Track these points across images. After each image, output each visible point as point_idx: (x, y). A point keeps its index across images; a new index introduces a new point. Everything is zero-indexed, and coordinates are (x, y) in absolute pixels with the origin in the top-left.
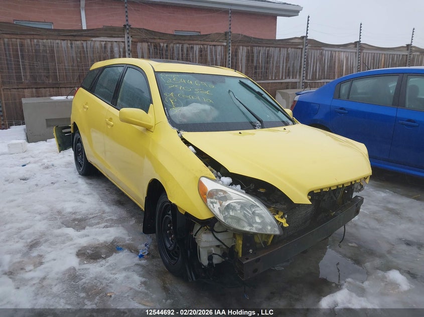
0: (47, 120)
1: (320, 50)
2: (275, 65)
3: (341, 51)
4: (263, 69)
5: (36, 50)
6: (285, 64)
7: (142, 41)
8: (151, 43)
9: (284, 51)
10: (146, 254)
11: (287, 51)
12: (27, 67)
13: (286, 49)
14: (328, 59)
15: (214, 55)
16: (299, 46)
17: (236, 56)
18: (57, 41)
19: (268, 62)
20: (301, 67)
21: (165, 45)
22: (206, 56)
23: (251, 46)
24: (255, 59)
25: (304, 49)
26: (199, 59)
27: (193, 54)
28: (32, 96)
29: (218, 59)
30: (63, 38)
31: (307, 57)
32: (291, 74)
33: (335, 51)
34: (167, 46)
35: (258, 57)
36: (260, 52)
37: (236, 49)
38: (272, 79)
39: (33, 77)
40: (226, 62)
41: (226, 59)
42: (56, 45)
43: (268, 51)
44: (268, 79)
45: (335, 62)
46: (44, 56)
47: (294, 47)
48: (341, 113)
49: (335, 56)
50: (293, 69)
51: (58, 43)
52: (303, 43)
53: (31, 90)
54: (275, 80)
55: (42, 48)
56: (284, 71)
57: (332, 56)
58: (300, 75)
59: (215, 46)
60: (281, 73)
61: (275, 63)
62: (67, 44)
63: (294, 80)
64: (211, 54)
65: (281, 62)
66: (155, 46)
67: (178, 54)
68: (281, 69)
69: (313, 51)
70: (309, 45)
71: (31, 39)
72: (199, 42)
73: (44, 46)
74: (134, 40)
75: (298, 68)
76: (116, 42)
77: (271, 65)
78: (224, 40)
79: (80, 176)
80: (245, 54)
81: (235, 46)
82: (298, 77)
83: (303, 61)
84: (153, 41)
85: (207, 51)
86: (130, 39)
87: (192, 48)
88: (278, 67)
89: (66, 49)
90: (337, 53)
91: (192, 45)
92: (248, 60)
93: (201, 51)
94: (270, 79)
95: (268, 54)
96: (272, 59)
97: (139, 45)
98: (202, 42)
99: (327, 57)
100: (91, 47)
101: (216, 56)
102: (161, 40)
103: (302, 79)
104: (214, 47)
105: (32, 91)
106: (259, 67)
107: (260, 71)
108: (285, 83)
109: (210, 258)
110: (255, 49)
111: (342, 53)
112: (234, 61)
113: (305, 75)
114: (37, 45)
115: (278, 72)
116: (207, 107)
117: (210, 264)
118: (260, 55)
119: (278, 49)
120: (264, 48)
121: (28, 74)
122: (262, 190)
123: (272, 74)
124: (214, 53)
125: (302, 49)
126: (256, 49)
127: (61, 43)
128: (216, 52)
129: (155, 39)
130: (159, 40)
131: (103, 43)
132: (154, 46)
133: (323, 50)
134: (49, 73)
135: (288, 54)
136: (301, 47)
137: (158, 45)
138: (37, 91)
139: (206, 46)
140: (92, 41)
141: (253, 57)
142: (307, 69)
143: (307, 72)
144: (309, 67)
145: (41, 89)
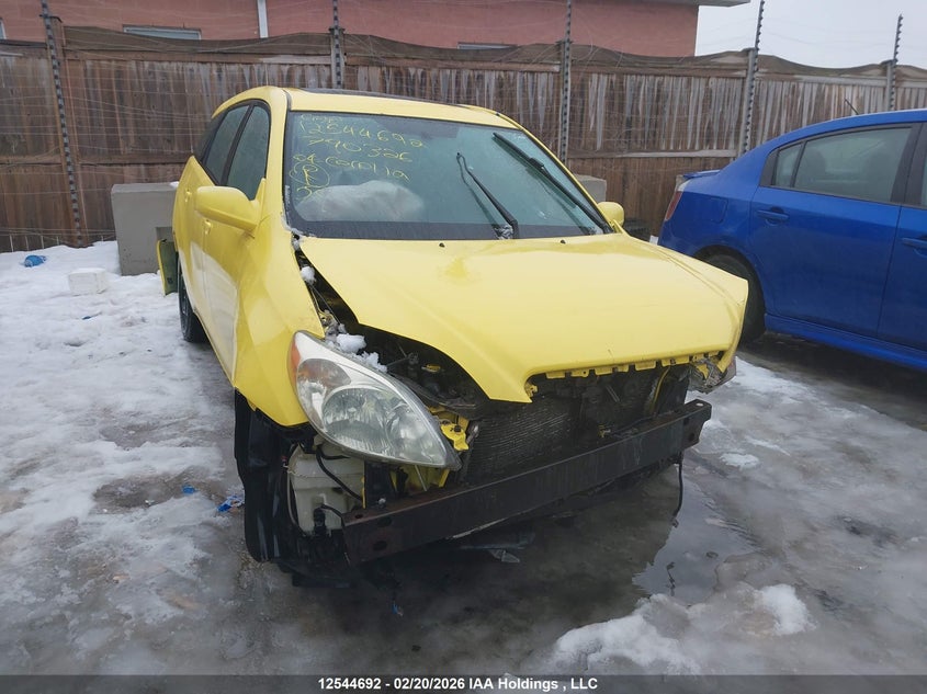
0: (158, 229)
1: (791, 81)
2: (675, 117)
3: (846, 85)
4: (647, 125)
5: (146, 84)
6: (699, 116)
7: (369, 63)
8: (388, 67)
9: (698, 86)
10: (239, 504)
11: (707, 84)
12: (130, 119)
13: (703, 81)
14: (810, 103)
15: (530, 93)
16: (738, 73)
17: (582, 94)
18: (190, 66)
19: (658, 111)
20: (739, 122)
21: (420, 71)
22: (512, 95)
23: (617, 73)
24: (628, 101)
25: (748, 79)
26: (495, 102)
27: (482, 91)
28: (139, 181)
29: (539, 102)
30: (205, 58)
31: (757, 97)
32: (716, 139)
33: (830, 85)
34: (423, 75)
35: (635, 97)
36: (639, 87)
37: (583, 80)
38: (667, 150)
39: (142, 142)
40: (558, 108)
41: (558, 103)
42: (189, 73)
43: (660, 84)
44: (659, 150)
45: (829, 109)
46: (163, 97)
47: (723, 74)
48: (776, 221)
49: (829, 96)
50: (720, 128)
51: (192, 70)
52: (747, 65)
53: (135, 167)
54: (675, 150)
55: (159, 80)
56: (698, 130)
57: (820, 96)
58: (737, 142)
59: (532, 72)
60: (690, 135)
61: (676, 112)
62: (211, 71)
63: (722, 153)
64: (524, 91)
65: (692, 110)
66: (398, 74)
67: (449, 91)
68: (690, 127)
69: (772, 84)
70: (761, 70)
71: (137, 61)
72: (497, 65)
73: (165, 75)
74: (350, 61)
75: (733, 125)
76: (313, 65)
77: (667, 116)
78: (553, 59)
79: (185, 342)
80: (603, 92)
81: (579, 73)
82: (731, 145)
83: (745, 107)
84: (391, 63)
85: (514, 84)
86: (343, 60)
87: (480, 77)
88: (683, 122)
89: (208, 82)
90: (835, 90)
91: (481, 72)
92: (610, 105)
93: (500, 84)
94: (663, 148)
95: (659, 91)
96: (668, 104)
97: (362, 71)
98: (504, 66)
99: (807, 99)
100: (259, 75)
101: (536, 96)
102: (410, 62)
103: (740, 151)
104: (530, 77)
105: (139, 171)
106: (637, 120)
107: (640, 130)
108: (701, 158)
109: (319, 515)
110: (629, 81)
111: (849, 90)
112: (578, 106)
113: (748, 141)
114: (150, 73)
115: (682, 133)
116: (389, 188)
117: (320, 529)
118: (639, 95)
119: (685, 79)
120: (651, 78)
121: (132, 134)
122: (431, 369)
123: (669, 137)
124: (530, 89)
125: (744, 78)
126: (631, 80)
127: (198, 70)
128: (535, 86)
129: (396, 58)
130: (406, 61)
131: (286, 68)
132: (396, 74)
133: (797, 80)
134: (172, 132)
135: (708, 92)
136: (743, 74)
137: (404, 73)
138: (148, 171)
139: (512, 74)
140: (262, 63)
141: (623, 97)
142: (755, 128)
143: (754, 135)
144: (761, 122)
145: (156, 167)
